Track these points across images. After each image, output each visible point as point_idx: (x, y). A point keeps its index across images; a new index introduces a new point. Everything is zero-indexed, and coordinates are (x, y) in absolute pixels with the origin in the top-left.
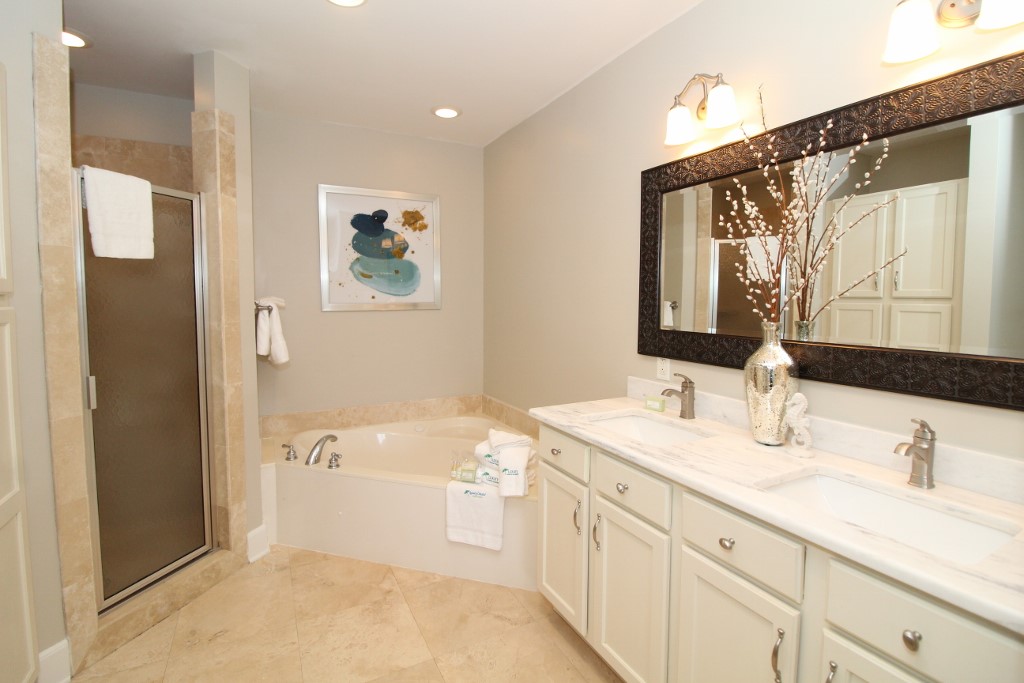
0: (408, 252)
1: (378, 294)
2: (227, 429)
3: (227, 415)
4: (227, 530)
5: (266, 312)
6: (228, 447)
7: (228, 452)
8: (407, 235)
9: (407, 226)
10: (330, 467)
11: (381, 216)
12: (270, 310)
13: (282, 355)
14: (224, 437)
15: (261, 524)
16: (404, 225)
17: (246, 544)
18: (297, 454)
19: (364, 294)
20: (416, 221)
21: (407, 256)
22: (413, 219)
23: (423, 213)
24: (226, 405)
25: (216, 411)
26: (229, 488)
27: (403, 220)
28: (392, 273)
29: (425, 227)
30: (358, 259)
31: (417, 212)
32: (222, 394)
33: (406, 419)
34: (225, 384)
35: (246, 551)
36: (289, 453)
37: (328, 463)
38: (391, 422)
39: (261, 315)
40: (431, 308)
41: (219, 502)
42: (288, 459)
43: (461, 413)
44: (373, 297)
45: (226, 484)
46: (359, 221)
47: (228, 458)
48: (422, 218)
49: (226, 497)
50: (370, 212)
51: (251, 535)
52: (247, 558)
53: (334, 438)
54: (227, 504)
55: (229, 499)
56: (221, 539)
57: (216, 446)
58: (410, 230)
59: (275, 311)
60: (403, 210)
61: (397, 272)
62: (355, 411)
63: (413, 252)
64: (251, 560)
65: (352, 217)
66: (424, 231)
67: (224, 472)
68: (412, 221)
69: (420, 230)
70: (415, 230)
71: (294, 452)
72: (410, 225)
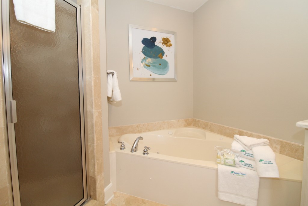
0: (165, 56)
1: (152, 74)
2: (95, 135)
3: (94, 127)
4: (95, 189)
5: (111, 75)
6: (95, 144)
7: (95, 147)
8: (164, 48)
9: (164, 45)
10: (144, 154)
11: (154, 39)
12: (113, 74)
13: (118, 97)
14: (93, 139)
15: (110, 182)
16: (163, 44)
17: (104, 195)
18: (125, 146)
19: (147, 73)
20: (168, 43)
21: (164, 57)
22: (166, 41)
23: (170, 39)
24: (94, 122)
25: (89, 125)
26: (96, 167)
27: (162, 42)
28: (158, 65)
29: (170, 45)
30: (144, 58)
31: (168, 39)
32: (92, 115)
33: (164, 129)
34: (94, 110)
35: (104, 199)
36: (121, 146)
37: (143, 152)
38: (158, 130)
39: (109, 77)
40: (173, 80)
41: (91, 174)
42: (121, 149)
43: (185, 126)
44: (151, 75)
45: (94, 165)
46: (145, 41)
47: (95, 151)
48: (170, 41)
49: (94, 171)
50: (149, 38)
51: (106, 189)
52: (104, 202)
53: (141, 138)
54: (95, 175)
55: (96, 173)
56: (92, 194)
57: (89, 144)
58: (165, 46)
59: (115, 75)
60: (163, 37)
61: (160, 64)
62: (143, 125)
63: (166, 56)
64: (106, 203)
65: (142, 39)
66: (171, 47)
67: (94, 157)
68: (166, 43)
69: (169, 47)
70: (167, 46)
71: (124, 145)
72: (165, 44)
